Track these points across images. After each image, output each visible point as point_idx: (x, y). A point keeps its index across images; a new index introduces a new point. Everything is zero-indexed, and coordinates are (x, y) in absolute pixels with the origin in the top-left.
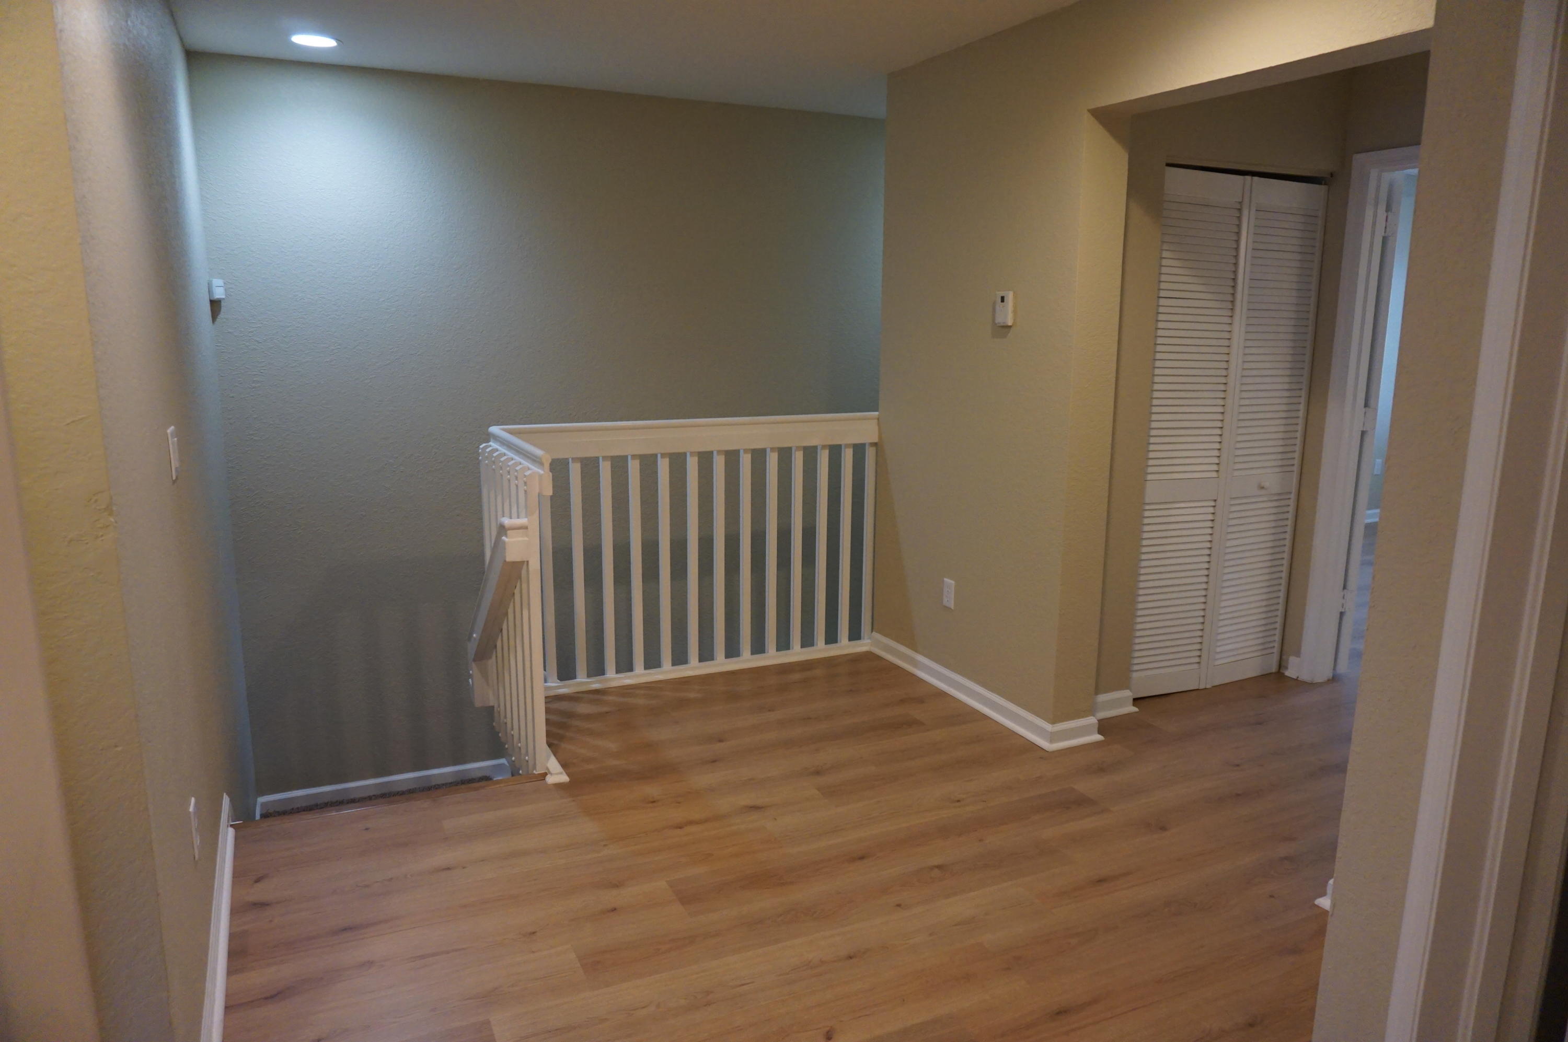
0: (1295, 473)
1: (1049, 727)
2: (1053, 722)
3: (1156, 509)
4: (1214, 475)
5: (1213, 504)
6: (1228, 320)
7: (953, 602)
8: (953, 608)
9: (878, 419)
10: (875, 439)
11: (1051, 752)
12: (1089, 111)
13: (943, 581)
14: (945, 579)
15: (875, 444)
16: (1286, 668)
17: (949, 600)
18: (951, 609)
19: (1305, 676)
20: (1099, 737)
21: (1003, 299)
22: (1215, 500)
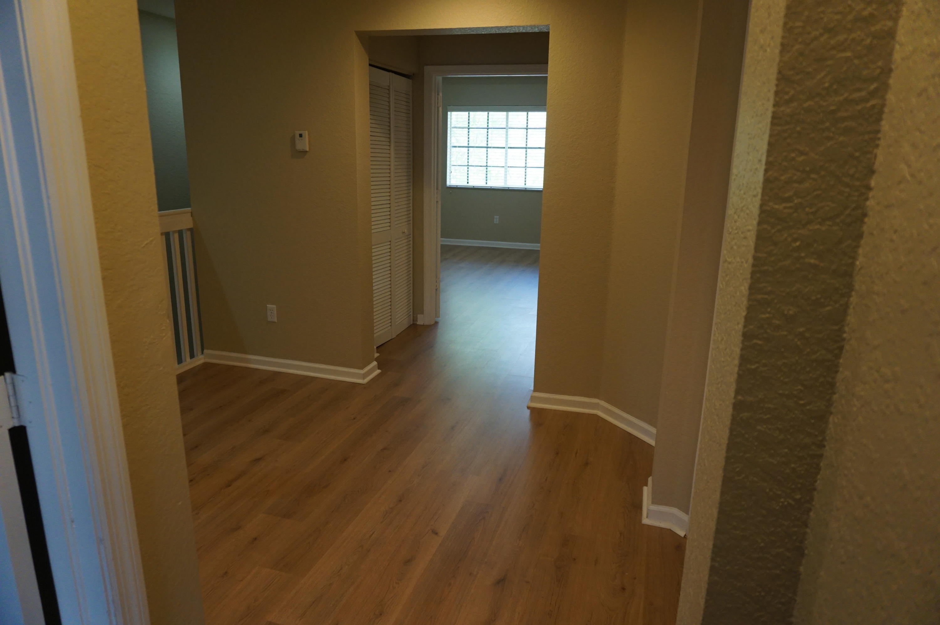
0: (411, 224)
1: (362, 372)
2: (362, 368)
3: (379, 247)
4: (388, 228)
5: (389, 243)
6: (388, 148)
7: (276, 318)
8: (276, 322)
9: (191, 213)
10: (191, 226)
11: (366, 384)
12: (356, 32)
13: (267, 307)
14: (268, 305)
15: (190, 230)
16: (417, 321)
17: (273, 317)
18: (275, 322)
19: (427, 323)
20: (378, 371)
21: (301, 136)
22: (390, 241)
